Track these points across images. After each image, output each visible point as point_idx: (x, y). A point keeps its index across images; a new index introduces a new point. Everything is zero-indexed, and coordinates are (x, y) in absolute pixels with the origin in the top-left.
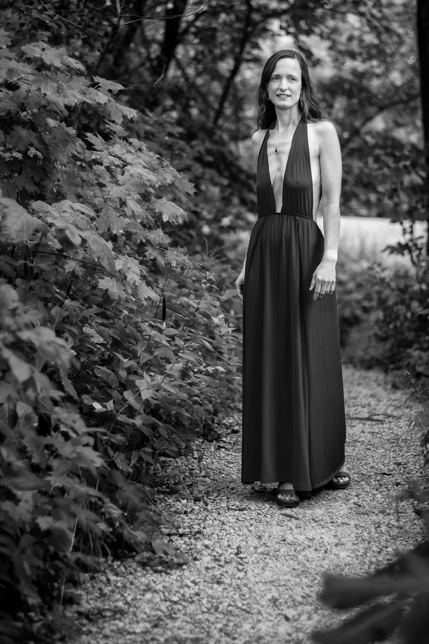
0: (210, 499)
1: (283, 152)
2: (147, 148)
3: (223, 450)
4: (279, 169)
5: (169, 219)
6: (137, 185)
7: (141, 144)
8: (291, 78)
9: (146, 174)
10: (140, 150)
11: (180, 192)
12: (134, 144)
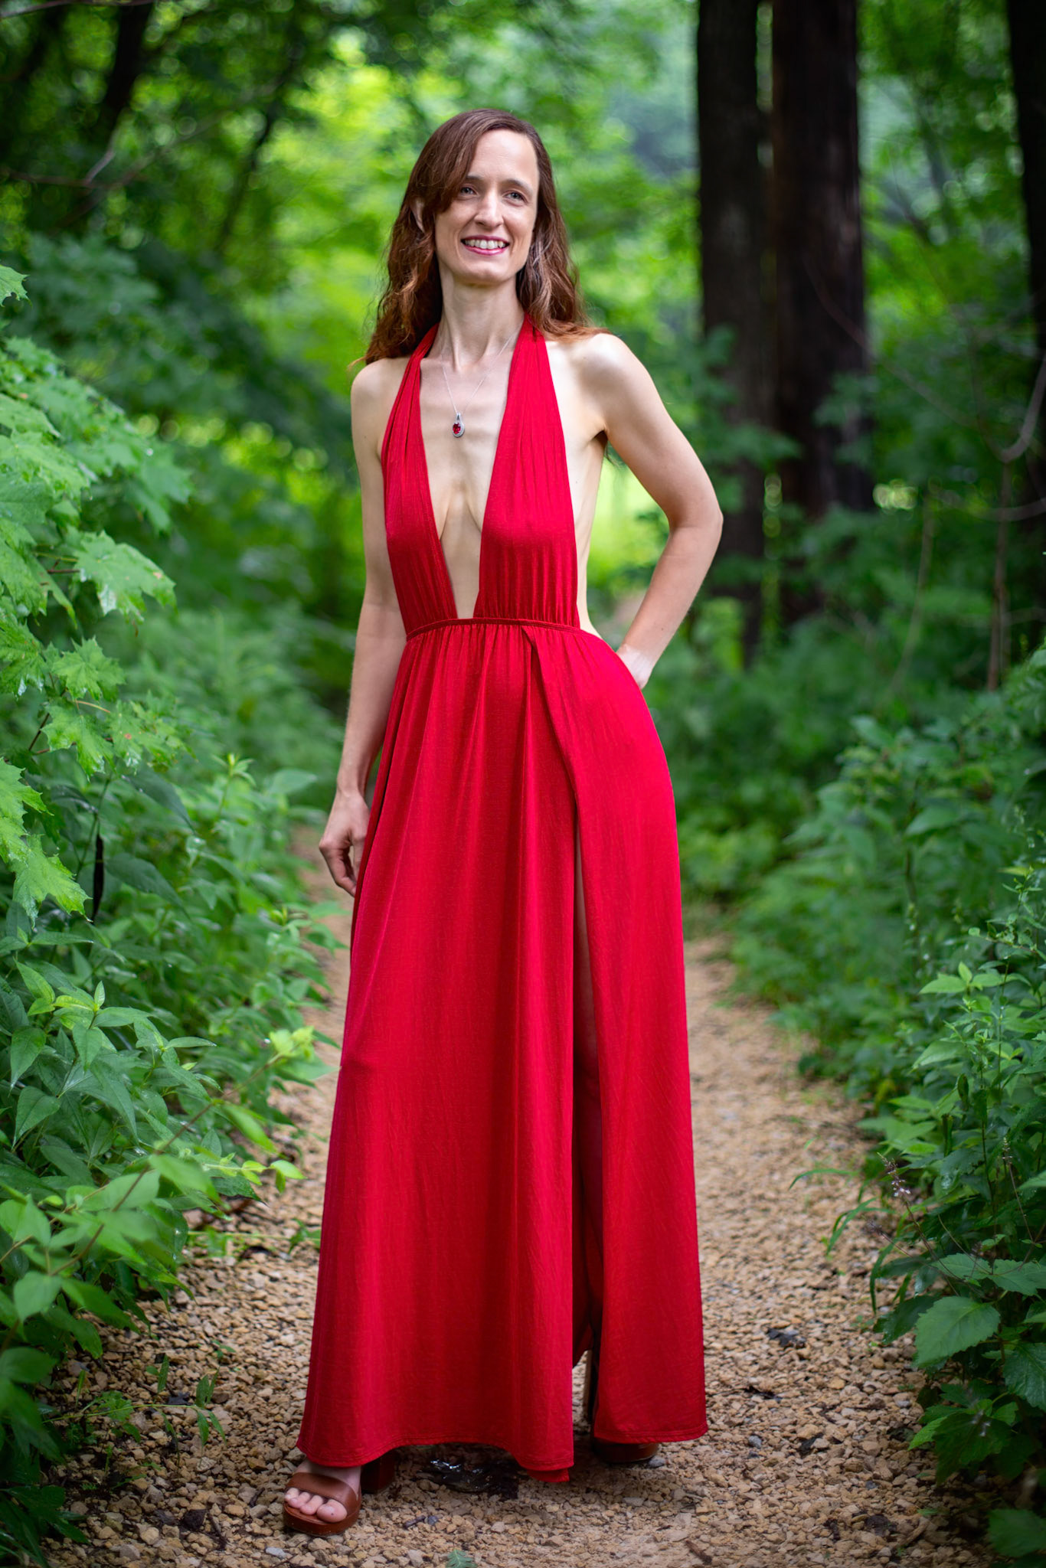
0: (233, 1516)
1: (477, 436)
2: (59, 368)
3: (260, 1257)
4: (463, 487)
5: (119, 604)
6: (20, 501)
7: (44, 358)
8: (512, 191)
9: (51, 465)
10: (40, 372)
11: (150, 495)
12: (21, 357)
